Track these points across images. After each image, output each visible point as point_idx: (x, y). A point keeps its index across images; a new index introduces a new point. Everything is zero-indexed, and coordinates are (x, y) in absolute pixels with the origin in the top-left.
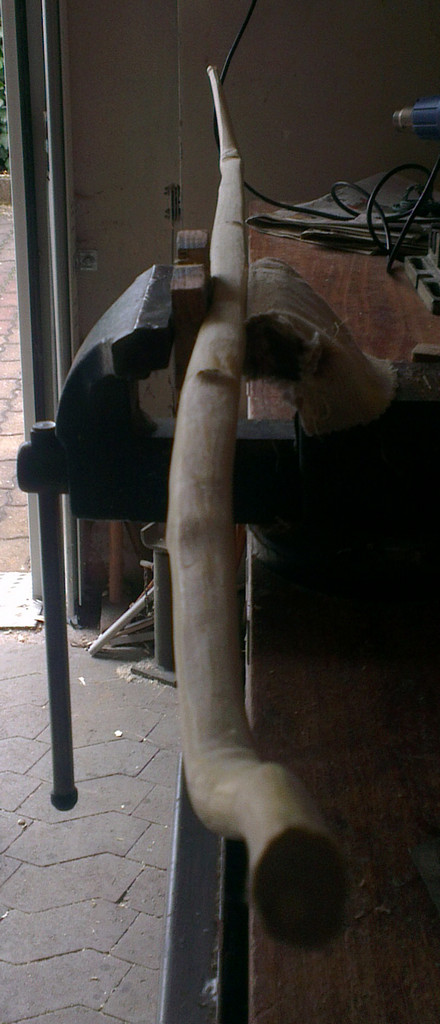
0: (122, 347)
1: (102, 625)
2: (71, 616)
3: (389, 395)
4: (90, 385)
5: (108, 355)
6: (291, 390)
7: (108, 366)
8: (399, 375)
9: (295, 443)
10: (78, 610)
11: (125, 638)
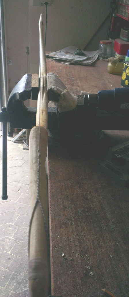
0: (21, 94)
1: (14, 136)
2: (8, 134)
3: (76, 103)
4: (14, 101)
5: (18, 95)
6: (57, 104)
7: (18, 97)
8: (78, 99)
9: (57, 113)
10: (9, 133)
11: (19, 139)
